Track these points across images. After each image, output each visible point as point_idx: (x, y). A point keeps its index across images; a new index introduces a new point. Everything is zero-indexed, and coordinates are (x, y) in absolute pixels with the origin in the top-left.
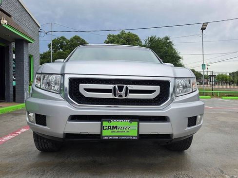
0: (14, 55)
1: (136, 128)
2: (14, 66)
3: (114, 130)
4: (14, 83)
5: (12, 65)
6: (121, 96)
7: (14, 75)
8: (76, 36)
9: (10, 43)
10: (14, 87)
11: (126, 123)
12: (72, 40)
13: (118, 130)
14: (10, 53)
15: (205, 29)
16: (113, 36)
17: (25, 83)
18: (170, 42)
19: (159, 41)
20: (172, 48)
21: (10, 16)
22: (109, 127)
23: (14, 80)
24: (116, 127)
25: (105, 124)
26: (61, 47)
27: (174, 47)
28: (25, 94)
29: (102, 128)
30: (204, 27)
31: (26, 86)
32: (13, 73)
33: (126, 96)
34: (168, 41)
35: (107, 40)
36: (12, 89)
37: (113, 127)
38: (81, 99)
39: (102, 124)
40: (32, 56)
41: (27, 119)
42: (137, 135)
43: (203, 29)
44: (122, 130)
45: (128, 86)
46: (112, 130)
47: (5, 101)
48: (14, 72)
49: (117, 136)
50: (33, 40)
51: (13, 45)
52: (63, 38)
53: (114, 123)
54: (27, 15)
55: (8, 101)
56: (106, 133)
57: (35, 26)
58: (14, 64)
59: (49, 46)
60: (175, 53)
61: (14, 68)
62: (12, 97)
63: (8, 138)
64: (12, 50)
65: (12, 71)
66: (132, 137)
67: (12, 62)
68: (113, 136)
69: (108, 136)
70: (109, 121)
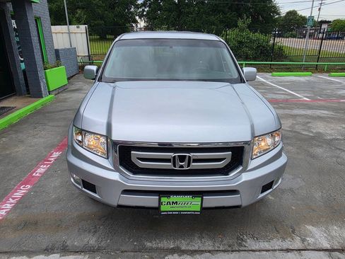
0: (13, 21)
1: (200, 203)
2: (17, 39)
3: (174, 205)
4: (23, 66)
5: (15, 39)
7: (20, 53)
9: (5, 4)
10: (24, 72)
11: (188, 198)
13: (178, 205)
14: (8, 22)
17: (39, 69)
22: (168, 203)
23: (22, 62)
24: (176, 202)
25: (164, 200)
28: (42, 84)
31: (41, 74)
36: (21, 76)
37: (173, 202)
39: (160, 199)
40: (39, 18)
42: (199, 210)
44: (183, 206)
46: (171, 206)
47: (15, 95)
48: (19, 48)
49: (177, 211)
51: (10, 6)
53: (173, 198)
55: (21, 95)
58: (16, 36)
61: (18, 43)
62: (24, 88)
64: (9, 15)
65: (16, 47)
66: (194, 212)
67: (13, 34)
68: (172, 211)
69: (167, 212)
70: (169, 197)
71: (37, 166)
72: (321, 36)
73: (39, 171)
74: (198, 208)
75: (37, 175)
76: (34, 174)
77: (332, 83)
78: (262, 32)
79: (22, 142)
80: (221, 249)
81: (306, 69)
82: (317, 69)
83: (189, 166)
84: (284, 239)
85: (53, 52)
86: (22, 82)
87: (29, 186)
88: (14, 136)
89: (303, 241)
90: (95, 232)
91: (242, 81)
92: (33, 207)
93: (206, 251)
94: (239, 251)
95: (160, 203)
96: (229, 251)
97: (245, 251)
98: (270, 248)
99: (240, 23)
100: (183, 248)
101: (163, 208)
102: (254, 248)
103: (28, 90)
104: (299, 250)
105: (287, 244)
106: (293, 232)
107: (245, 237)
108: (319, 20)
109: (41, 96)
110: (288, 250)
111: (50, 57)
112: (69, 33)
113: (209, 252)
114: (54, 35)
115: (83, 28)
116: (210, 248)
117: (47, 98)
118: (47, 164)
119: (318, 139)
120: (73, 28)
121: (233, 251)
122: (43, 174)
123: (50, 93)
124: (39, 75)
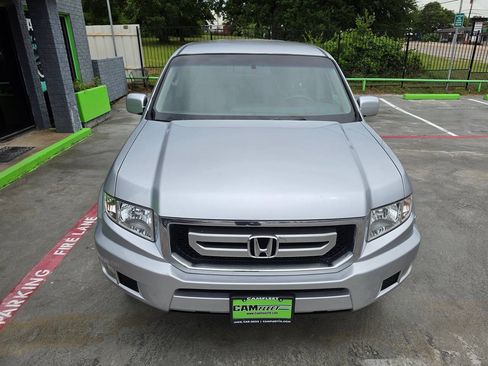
0: (29, 20)
1: (290, 308)
2: (35, 47)
3: (252, 311)
5: (31, 46)
6: (263, 254)
7: (39, 67)
10: (46, 94)
13: (258, 311)
14: (20, 21)
17: (67, 92)
22: (244, 308)
23: (42, 80)
24: (256, 307)
25: (237, 303)
28: (72, 113)
31: (70, 98)
32: (36, 65)
36: (42, 102)
37: (251, 307)
39: (231, 302)
40: (68, 15)
42: (290, 317)
44: (266, 311)
46: (249, 311)
48: (37, 61)
49: (256, 319)
53: (251, 301)
55: (42, 127)
58: (34, 42)
61: (36, 52)
62: (46, 118)
63: (67, 245)
64: (21, 12)
65: (33, 59)
66: (282, 320)
67: (28, 40)
68: (250, 320)
69: (242, 320)
70: (244, 299)
72: (473, 39)
73: (63, 246)
74: (288, 315)
75: (61, 253)
76: (56, 253)
78: (390, 35)
81: (452, 89)
82: (467, 89)
83: (273, 253)
85: (90, 65)
86: (44, 109)
88: (30, 192)
89: (444, 355)
90: (142, 345)
91: (357, 118)
92: (52, 304)
95: (232, 308)
99: (359, 22)
101: (236, 315)
103: (52, 121)
108: (471, 16)
109: (70, 130)
111: (84, 73)
112: (113, 36)
114: (90, 39)
115: (133, 28)
117: (80, 133)
118: (76, 237)
120: (119, 28)
122: (68, 253)
123: (84, 125)
124: (68, 100)
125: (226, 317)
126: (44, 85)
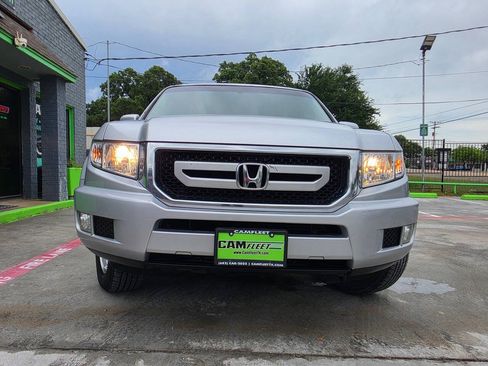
0: (38, 106)
1: (283, 246)
2: (39, 128)
3: (240, 249)
5: (35, 127)
6: (253, 185)
7: (39, 145)
8: (155, 67)
9: (31, 82)
10: (40, 170)
11: (262, 237)
12: (147, 75)
13: (246, 250)
14: (31, 103)
15: (429, 48)
16: (232, 66)
17: (60, 162)
18: (353, 78)
19: (329, 74)
20: (356, 90)
21: (29, 29)
22: (231, 244)
23: (39, 156)
24: (244, 243)
26: (127, 89)
27: (361, 88)
28: (61, 183)
29: (217, 244)
30: (427, 44)
31: (62, 168)
32: (36, 142)
33: (262, 185)
34: (348, 75)
35: (219, 74)
36: (34, 173)
37: (238, 243)
38: (177, 190)
39: (216, 238)
40: (72, 108)
41: (78, 227)
42: (282, 260)
43: (425, 48)
44: (254, 250)
45: (268, 166)
46: (236, 250)
47: (21, 197)
48: (38, 139)
49: (245, 261)
50: (75, 77)
51: (37, 86)
52: (131, 72)
53: (239, 236)
54: (61, 26)
56: (225, 254)
57: (77, 49)
58: (38, 124)
59: (103, 87)
60: (363, 100)
61: (38, 132)
62: (34, 189)
63: (36, 263)
64: (33, 96)
65: (34, 138)
66: (274, 262)
67: (34, 121)
68: (237, 261)
69: (228, 261)
70: (230, 232)
71: (30, 259)
73: (30, 264)
74: (280, 256)
75: (27, 268)
76: (22, 267)
77: (468, 204)
79: (15, 238)
80: (324, 352)
81: (428, 190)
82: (443, 192)
84: (432, 346)
85: (84, 153)
86: (35, 179)
87: (10, 278)
89: (468, 349)
90: (104, 328)
93: (297, 356)
94: (356, 357)
96: (338, 357)
97: (366, 357)
98: (412, 356)
100: (256, 350)
101: (222, 253)
102: (381, 355)
103: (40, 192)
104: (464, 360)
105: (440, 352)
106: (448, 338)
107: (365, 341)
109: (56, 199)
110: (443, 360)
111: (78, 158)
113: (303, 356)
116: (304, 352)
117: (64, 202)
118: (46, 259)
119: (462, 249)
121: (345, 357)
122: (35, 268)
123: (70, 197)
124: (60, 170)
125: (210, 260)
126: (39, 162)
